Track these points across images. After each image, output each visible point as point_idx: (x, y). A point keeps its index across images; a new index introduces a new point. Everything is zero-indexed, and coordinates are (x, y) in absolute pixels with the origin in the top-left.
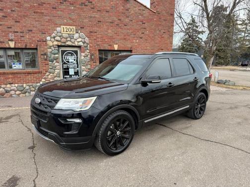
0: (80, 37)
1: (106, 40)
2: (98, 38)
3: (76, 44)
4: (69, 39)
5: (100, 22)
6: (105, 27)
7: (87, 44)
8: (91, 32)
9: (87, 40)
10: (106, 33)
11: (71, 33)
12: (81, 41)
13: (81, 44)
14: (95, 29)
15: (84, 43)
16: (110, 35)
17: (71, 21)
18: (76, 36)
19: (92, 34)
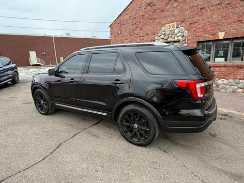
0: (179, 32)
1: (209, 29)
2: (199, 28)
3: (176, 39)
4: (170, 35)
5: (203, 8)
6: (209, 13)
7: (186, 37)
8: (192, 24)
9: (186, 33)
10: (210, 20)
11: (173, 29)
12: (180, 35)
13: (180, 38)
14: (197, 18)
15: (183, 36)
16: (216, 21)
17: (174, 18)
18: (177, 31)
19: (193, 25)
